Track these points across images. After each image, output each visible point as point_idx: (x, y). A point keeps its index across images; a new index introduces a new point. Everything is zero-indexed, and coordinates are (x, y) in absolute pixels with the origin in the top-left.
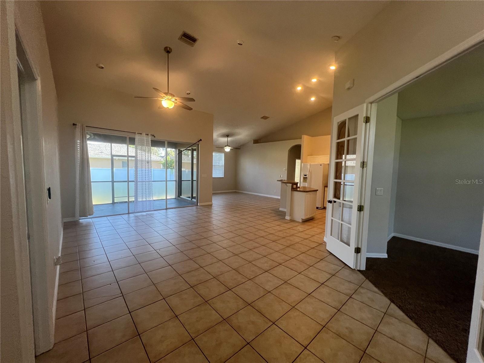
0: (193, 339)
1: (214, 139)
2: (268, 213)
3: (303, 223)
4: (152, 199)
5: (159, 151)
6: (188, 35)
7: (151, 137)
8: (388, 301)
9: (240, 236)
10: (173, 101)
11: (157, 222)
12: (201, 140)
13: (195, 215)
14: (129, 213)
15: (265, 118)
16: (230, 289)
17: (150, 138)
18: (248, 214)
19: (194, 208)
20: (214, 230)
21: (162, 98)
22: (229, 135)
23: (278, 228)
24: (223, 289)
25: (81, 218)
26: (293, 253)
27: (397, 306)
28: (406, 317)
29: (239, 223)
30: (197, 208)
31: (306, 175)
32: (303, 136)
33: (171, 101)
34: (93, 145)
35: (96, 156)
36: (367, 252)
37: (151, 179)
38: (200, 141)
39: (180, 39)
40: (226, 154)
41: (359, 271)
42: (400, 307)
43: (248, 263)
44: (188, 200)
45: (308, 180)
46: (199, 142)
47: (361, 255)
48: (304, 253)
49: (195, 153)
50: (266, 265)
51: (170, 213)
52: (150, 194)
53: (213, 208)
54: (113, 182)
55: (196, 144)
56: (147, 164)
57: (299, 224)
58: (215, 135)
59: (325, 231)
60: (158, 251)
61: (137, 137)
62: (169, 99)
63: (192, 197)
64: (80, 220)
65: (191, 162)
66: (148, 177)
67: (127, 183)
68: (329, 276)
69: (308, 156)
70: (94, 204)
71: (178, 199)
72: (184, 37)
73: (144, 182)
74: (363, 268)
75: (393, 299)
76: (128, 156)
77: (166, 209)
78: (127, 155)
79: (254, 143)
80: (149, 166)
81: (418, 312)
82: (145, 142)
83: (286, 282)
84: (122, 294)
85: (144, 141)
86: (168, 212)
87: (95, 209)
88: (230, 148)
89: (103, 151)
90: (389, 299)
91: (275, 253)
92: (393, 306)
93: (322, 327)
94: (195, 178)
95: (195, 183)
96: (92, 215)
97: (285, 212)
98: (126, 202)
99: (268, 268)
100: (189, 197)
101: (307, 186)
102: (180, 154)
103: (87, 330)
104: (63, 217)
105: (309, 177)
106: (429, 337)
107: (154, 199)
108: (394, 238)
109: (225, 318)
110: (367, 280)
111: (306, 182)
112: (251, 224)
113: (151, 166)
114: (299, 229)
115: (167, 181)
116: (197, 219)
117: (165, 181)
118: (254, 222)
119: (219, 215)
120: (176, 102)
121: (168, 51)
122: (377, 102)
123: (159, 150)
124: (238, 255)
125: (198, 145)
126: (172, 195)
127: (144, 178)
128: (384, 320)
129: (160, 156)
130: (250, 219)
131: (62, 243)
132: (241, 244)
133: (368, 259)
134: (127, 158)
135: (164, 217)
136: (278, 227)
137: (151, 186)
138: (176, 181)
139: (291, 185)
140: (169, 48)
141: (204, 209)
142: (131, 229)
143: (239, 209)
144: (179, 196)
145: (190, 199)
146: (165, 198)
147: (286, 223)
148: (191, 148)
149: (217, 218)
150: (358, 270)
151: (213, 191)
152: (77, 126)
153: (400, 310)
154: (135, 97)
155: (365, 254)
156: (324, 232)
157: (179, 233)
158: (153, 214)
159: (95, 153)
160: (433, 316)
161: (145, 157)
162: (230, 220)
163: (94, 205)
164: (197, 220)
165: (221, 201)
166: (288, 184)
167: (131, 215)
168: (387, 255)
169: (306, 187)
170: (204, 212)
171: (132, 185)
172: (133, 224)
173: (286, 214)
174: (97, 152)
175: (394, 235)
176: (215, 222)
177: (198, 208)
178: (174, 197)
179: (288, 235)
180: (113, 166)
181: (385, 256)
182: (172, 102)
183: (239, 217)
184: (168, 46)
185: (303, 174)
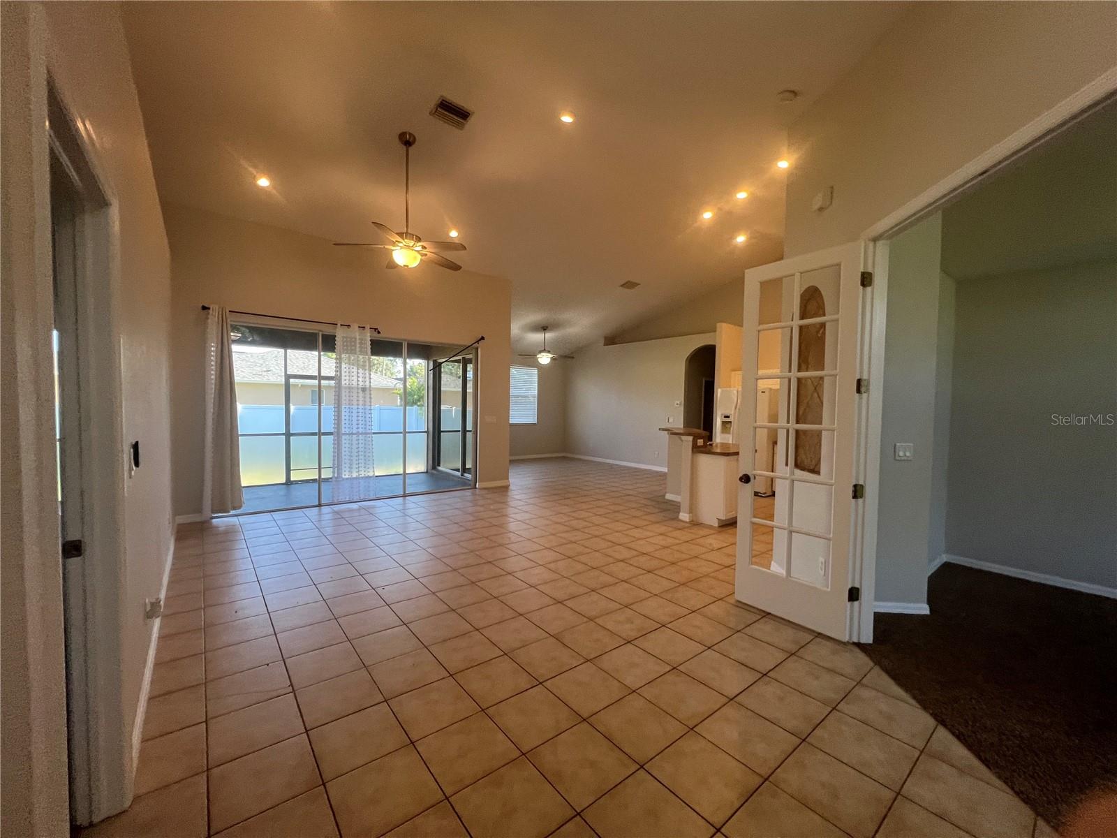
0: (447, 798)
1: (512, 335)
2: (640, 505)
3: (721, 529)
4: (371, 474)
5: (393, 366)
6: (451, 104)
7: (370, 333)
8: (931, 722)
9: (569, 558)
10: (418, 251)
11: (382, 524)
12: (483, 338)
13: (470, 510)
14: (320, 505)
15: (629, 285)
16: (541, 681)
17: (369, 335)
18: (591, 508)
19: (468, 493)
20: (513, 545)
21: (394, 244)
22: (547, 327)
23: (660, 540)
24: (524, 682)
25: (216, 515)
26: (696, 601)
27: (953, 734)
28: (976, 762)
29: (569, 529)
30: (474, 494)
31: (728, 417)
32: (718, 325)
33: (413, 250)
34: (249, 356)
35: (257, 380)
36: (877, 598)
37: (370, 427)
38: (480, 340)
39: (434, 113)
40: (541, 368)
41: (858, 645)
42: (960, 737)
43: (586, 622)
44: (453, 476)
45: (734, 427)
46: (478, 342)
47: (860, 604)
48: (721, 599)
49: (470, 367)
50: (628, 626)
51: (412, 505)
52: (368, 461)
53: (510, 493)
54: (288, 435)
55: (473, 347)
56: (361, 394)
57: (712, 532)
58: (516, 328)
59: (774, 548)
60: (380, 591)
61: (340, 334)
62: (408, 247)
63: (464, 470)
64: (214, 520)
65: (461, 390)
66: (363, 422)
67: (317, 437)
68: (781, 656)
69: (733, 373)
70: (243, 484)
71: (432, 474)
72: (441, 108)
73: (354, 436)
74: (867, 637)
75: (944, 717)
76: (321, 378)
77: (405, 496)
78: (317, 375)
79: (606, 344)
80: (365, 397)
81: (1008, 749)
82: (358, 345)
83: (675, 668)
84: (292, 687)
85: (355, 343)
86: (407, 502)
87: (245, 496)
88: (550, 356)
89: (271, 368)
90: (931, 714)
91: (650, 599)
92: (943, 734)
93: (761, 780)
94: (469, 427)
95: (469, 436)
96: (240, 507)
97: (679, 503)
98: (314, 481)
99: (634, 634)
100: (458, 470)
101: (730, 442)
102: (437, 370)
103: (208, 770)
104: (176, 511)
105: (736, 421)
106: (1038, 814)
107: (376, 474)
108: (947, 566)
109: (525, 749)
110: (877, 669)
111: (729, 433)
112: (597, 530)
113: (370, 398)
114: (711, 544)
115: (405, 433)
116: (471, 518)
117: (401, 433)
118: (606, 525)
119: (524, 510)
120: (424, 252)
121: (407, 141)
122: (890, 237)
123: (395, 363)
124: (565, 603)
125: (477, 349)
126: (418, 464)
127: (355, 426)
128: (921, 767)
129: (395, 377)
130: (597, 520)
131: (171, 570)
132: (572, 576)
133: (879, 618)
134: (317, 381)
135: (399, 514)
136: (661, 537)
137: (370, 443)
138: (427, 432)
139: (691, 438)
140: (410, 134)
141: (489, 496)
142: (325, 541)
143: (570, 495)
144: (434, 468)
145: (459, 474)
146: (402, 472)
147: (680, 529)
148: (460, 358)
149: (518, 517)
150: (854, 644)
151: (511, 455)
152: (211, 311)
153: (962, 745)
154: (335, 244)
155: (870, 605)
156: (772, 550)
157: (430, 550)
158: (374, 507)
159: (254, 372)
160: (1047, 761)
161: (358, 377)
162: (548, 522)
163: (244, 487)
164: (473, 521)
165: (528, 478)
166: (684, 438)
167: (325, 510)
168: (927, 607)
169: (729, 444)
170: (489, 501)
171: (328, 441)
172: (328, 530)
173: (680, 509)
174: (258, 369)
175: (948, 561)
176: (512, 526)
177: (476, 495)
178: (422, 468)
179: (684, 556)
180: (289, 400)
181: (924, 609)
182: (416, 253)
183: (570, 514)
184: (407, 130)
185: (722, 414)
